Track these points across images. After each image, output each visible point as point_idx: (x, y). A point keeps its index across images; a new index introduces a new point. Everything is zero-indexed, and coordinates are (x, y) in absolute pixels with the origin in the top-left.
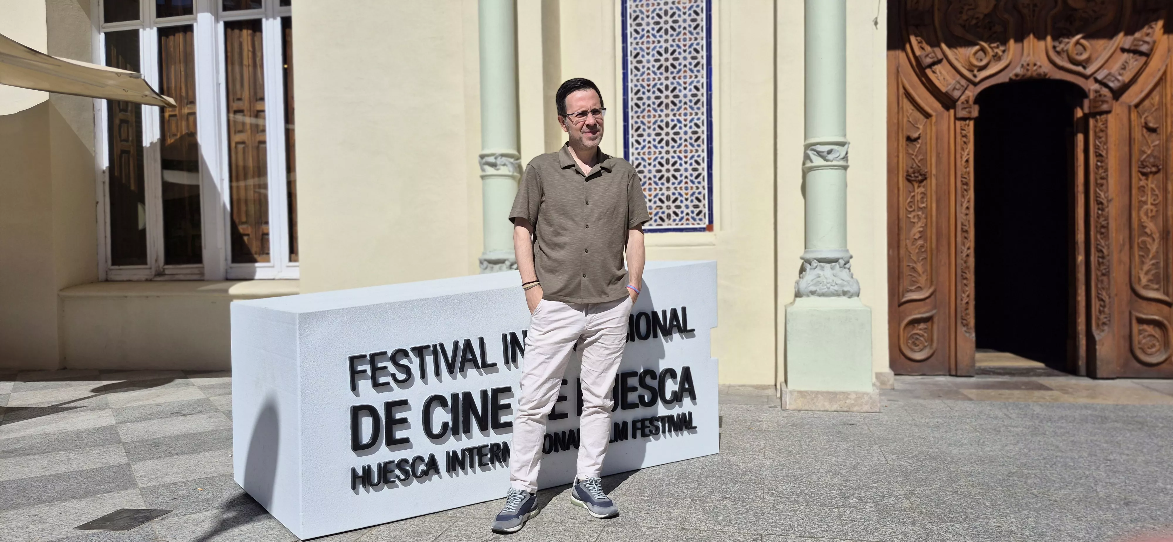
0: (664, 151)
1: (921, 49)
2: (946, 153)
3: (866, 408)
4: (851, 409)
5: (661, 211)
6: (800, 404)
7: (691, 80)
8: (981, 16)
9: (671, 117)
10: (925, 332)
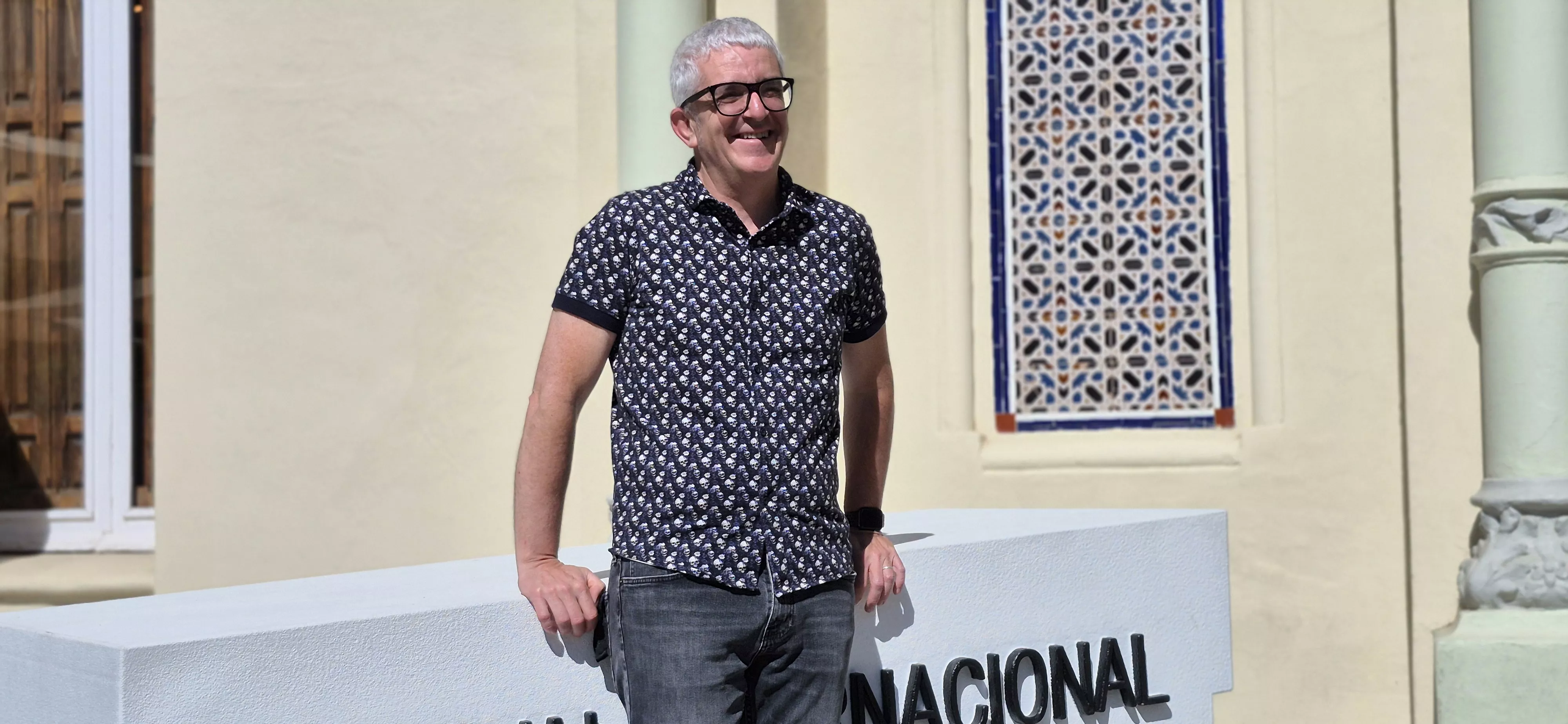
0: (1096, 215)
5: (1092, 372)
7: (1166, 31)
9: (1116, 125)
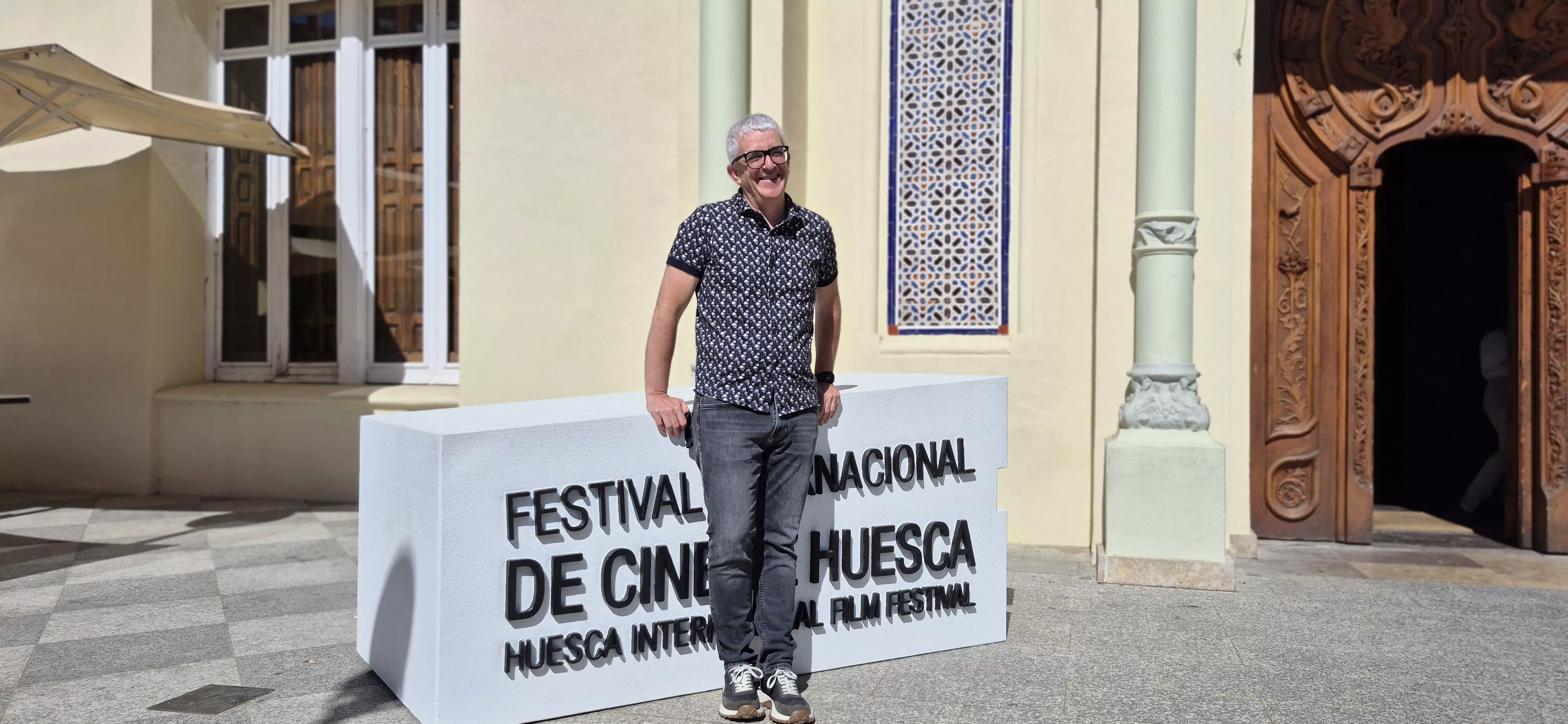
0: (942, 225)
1: (1302, 93)
2: (1335, 235)
3: (1215, 584)
4: (1194, 586)
6: (1124, 576)
7: (982, 131)
8: (1387, 49)
9: (954, 179)
10: (1302, 481)
